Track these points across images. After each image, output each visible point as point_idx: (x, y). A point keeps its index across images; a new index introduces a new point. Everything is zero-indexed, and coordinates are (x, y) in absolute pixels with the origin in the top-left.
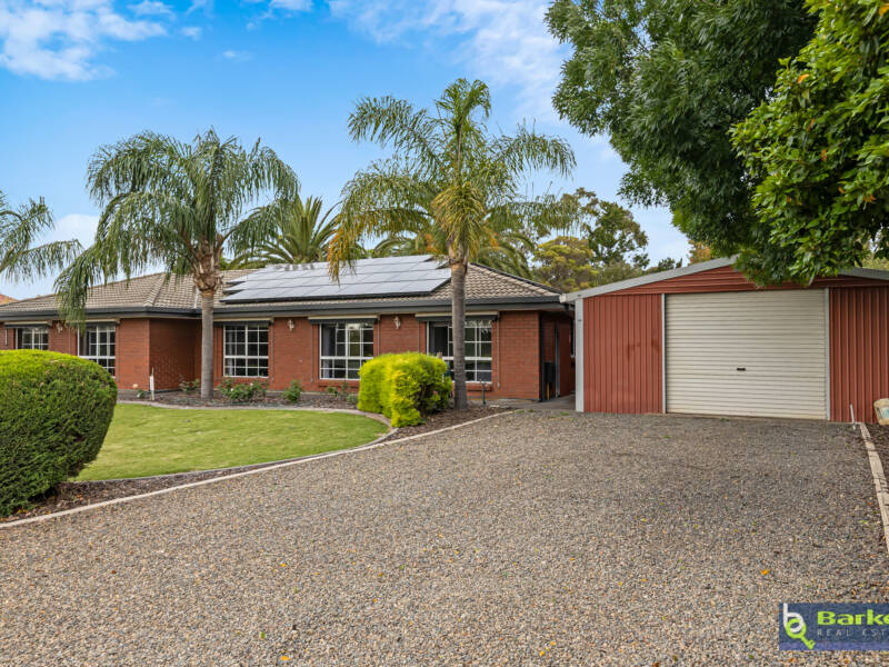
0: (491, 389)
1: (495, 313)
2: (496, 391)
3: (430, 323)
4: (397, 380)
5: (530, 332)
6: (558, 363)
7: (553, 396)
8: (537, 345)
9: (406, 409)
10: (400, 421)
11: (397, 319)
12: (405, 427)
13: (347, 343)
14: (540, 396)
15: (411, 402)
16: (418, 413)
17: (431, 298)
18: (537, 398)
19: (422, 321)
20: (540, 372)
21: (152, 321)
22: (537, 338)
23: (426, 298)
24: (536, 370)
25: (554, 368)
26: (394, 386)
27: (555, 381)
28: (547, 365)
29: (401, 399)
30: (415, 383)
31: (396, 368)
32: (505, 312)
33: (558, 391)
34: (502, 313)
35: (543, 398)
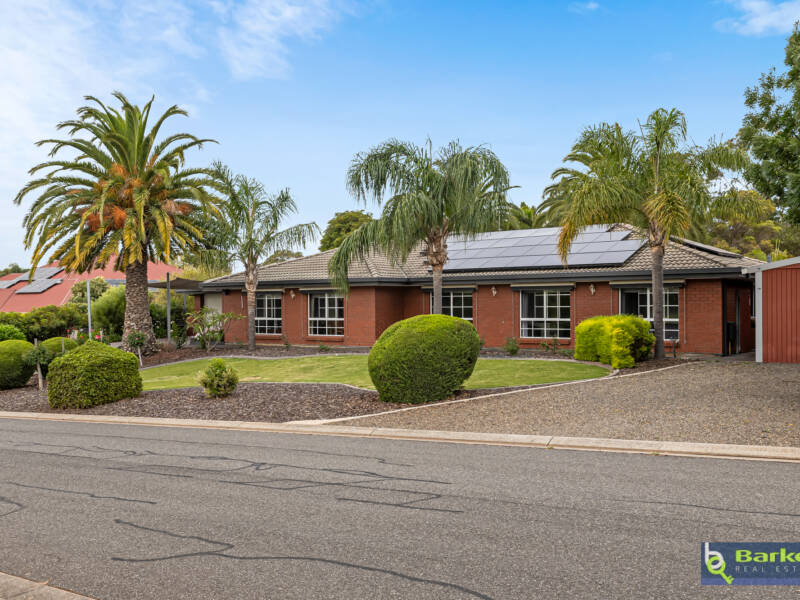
0: (677, 346)
1: (682, 281)
2: (683, 347)
3: (622, 290)
4: (617, 335)
5: (714, 297)
6: (738, 322)
7: (734, 352)
8: (720, 308)
9: (624, 356)
10: (620, 365)
11: (592, 286)
12: (624, 368)
13: (545, 307)
14: (723, 352)
15: (628, 351)
16: (633, 359)
17: (625, 268)
18: (721, 353)
19: (615, 288)
20: (723, 330)
21: (377, 289)
22: (720, 302)
23: (619, 269)
24: (719, 329)
25: (735, 327)
26: (614, 340)
27: (736, 340)
28: (729, 325)
29: (621, 349)
30: (630, 337)
31: (615, 326)
32: (691, 280)
33: (738, 349)
34: (688, 281)
35: (725, 354)
